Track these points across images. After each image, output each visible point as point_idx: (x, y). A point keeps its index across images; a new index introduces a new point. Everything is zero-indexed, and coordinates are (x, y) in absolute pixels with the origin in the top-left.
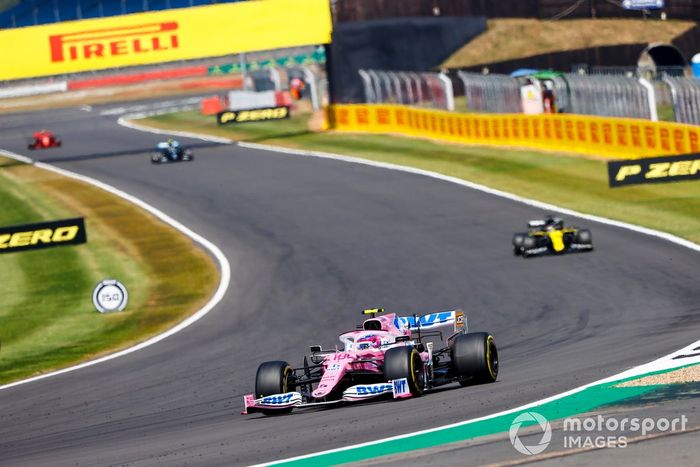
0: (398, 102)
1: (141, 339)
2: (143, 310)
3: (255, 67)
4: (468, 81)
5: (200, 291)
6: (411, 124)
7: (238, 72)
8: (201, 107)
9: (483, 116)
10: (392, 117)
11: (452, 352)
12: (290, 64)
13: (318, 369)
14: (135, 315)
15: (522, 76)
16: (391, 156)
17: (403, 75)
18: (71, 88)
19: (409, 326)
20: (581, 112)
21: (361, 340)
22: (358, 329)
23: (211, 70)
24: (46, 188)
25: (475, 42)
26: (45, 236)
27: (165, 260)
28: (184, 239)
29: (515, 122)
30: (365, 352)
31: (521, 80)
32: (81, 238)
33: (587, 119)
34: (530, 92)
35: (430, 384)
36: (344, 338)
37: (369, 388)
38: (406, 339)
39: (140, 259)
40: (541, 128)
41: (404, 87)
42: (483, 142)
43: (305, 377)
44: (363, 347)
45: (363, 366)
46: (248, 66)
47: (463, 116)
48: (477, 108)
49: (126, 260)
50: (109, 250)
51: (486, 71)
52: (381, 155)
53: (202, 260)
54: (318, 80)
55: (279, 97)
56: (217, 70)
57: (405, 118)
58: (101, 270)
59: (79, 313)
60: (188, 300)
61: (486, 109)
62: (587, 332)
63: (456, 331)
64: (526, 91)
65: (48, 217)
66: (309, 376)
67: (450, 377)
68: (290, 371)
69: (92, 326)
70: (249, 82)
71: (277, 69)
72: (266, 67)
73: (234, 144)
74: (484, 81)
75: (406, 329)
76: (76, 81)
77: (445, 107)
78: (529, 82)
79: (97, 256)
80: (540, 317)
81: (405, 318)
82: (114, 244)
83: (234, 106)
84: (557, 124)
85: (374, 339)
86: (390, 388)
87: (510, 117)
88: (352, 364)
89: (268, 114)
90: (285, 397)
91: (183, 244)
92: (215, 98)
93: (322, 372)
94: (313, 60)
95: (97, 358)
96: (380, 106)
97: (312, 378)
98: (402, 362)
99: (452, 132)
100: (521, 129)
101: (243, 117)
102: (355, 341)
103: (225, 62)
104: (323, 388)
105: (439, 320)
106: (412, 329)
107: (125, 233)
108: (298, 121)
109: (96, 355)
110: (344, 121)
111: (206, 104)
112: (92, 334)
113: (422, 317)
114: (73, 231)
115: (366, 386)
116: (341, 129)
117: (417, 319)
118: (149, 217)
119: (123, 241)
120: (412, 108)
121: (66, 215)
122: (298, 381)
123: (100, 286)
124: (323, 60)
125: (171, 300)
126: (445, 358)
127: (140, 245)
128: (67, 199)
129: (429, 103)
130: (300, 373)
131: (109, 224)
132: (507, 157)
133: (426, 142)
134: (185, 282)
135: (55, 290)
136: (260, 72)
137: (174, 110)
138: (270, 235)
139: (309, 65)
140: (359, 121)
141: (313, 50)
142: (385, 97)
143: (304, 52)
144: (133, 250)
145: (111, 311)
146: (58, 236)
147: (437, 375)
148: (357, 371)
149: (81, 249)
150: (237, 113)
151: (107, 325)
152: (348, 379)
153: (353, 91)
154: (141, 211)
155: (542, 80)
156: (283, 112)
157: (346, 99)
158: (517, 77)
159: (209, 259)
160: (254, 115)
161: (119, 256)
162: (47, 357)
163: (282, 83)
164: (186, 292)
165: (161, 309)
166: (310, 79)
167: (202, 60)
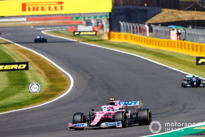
0: (131, 33)
1: (44, 102)
2: (45, 93)
3: (86, 18)
4: (154, 28)
5: (63, 88)
6: (135, 40)
7: (81, 19)
8: (69, 29)
9: (158, 39)
10: (129, 37)
11: (137, 114)
12: (98, 18)
13: (94, 116)
14: (42, 94)
15: (171, 28)
16: (127, 50)
17: (133, 24)
18: (28, 20)
19: (124, 105)
20: (189, 41)
21: (108, 108)
22: (107, 104)
23: (73, 18)
24: (17, 51)
25: (157, 16)
26: (16, 67)
27: (53, 78)
28: (60, 71)
29: (168, 42)
30: (109, 112)
31: (171, 29)
32: (27, 68)
33: (191, 43)
34: (173, 33)
35: (129, 124)
36: (102, 107)
37: (109, 124)
38: (122, 109)
39: (45, 76)
40: (176, 44)
41: (133, 28)
42: (157, 48)
43: (89, 119)
44: (109, 110)
45: (108, 116)
46: (84, 18)
47: (152, 39)
48: (156, 37)
49: (41, 77)
50: (35, 73)
51: (160, 25)
52: (124, 49)
53: (65, 78)
54: (106, 24)
55: (93, 28)
56: (74, 18)
57: (133, 38)
58: (33, 79)
59: (25, 92)
60: (60, 90)
61: (159, 37)
62: (185, 111)
63: (139, 107)
64: (172, 32)
65: (17, 61)
66: (90, 118)
67: (135, 122)
68: (84, 116)
69: (28, 97)
70: (84, 23)
71: (94, 19)
72: (90, 19)
73: (78, 42)
74: (159, 28)
75: (123, 106)
76: (30, 18)
77: (146, 35)
78: (173, 30)
79: (31, 74)
80: (171, 105)
81: (123, 102)
82: (38, 71)
83: (79, 30)
84: (181, 44)
85: (112, 108)
86: (116, 124)
87: (166, 40)
88: (104, 115)
89: (90, 33)
90: (82, 125)
91: (59, 73)
92: (73, 27)
93: (94, 117)
94: (105, 17)
95: (29, 107)
96: (126, 33)
97: (91, 119)
98: (120, 116)
99: (147, 43)
100: (169, 45)
101: (82, 33)
102: (106, 108)
103: (77, 16)
104: (94, 123)
105: (133, 104)
106: (125, 106)
107: (41, 68)
108: (99, 36)
109: (29, 106)
110: (113, 38)
111: (70, 28)
112: (28, 99)
113: (128, 102)
114: (24, 66)
115: (108, 123)
116: (112, 40)
117: (127, 103)
118: (49, 63)
119: (40, 70)
120: (135, 35)
121: (23, 61)
122: (86, 120)
123: (32, 84)
124: (108, 17)
125: (54, 90)
126: (135, 116)
127: (45, 72)
128: (23, 55)
129: (141, 34)
130: (88, 117)
131: (36, 65)
132: (164, 53)
133: (139, 46)
134: (59, 85)
135: (17, 84)
136: (88, 20)
137: (60, 30)
138: (87, 72)
139: (104, 19)
140: (118, 38)
141: (105, 14)
142: (127, 31)
143: (102, 15)
144: (43, 74)
145: (35, 92)
146: (20, 67)
147: (131, 121)
148: (106, 118)
149: (27, 72)
150: (80, 32)
151: (33, 97)
152: (102, 120)
153: (117, 28)
154: (47, 62)
155: (177, 30)
156: (94, 33)
157: (115, 30)
158: (169, 28)
159: (67, 78)
160: (85, 33)
161: (39, 75)
162: (13, 105)
163: (95, 24)
164: (59, 88)
165: (51, 93)
166: (104, 23)
167: (70, 14)
